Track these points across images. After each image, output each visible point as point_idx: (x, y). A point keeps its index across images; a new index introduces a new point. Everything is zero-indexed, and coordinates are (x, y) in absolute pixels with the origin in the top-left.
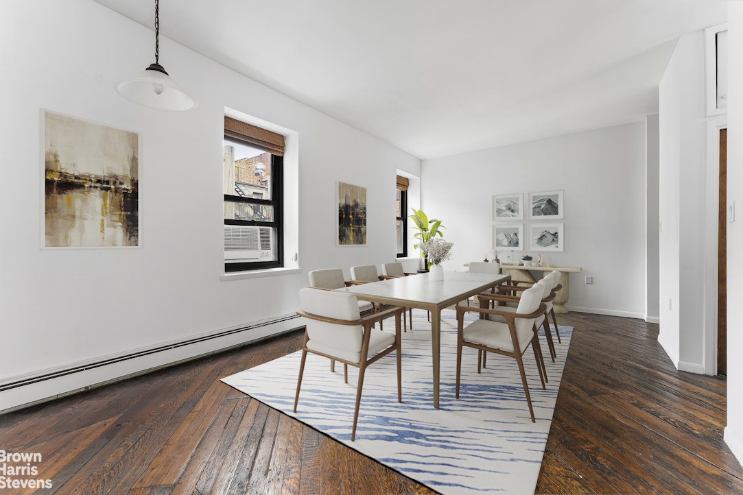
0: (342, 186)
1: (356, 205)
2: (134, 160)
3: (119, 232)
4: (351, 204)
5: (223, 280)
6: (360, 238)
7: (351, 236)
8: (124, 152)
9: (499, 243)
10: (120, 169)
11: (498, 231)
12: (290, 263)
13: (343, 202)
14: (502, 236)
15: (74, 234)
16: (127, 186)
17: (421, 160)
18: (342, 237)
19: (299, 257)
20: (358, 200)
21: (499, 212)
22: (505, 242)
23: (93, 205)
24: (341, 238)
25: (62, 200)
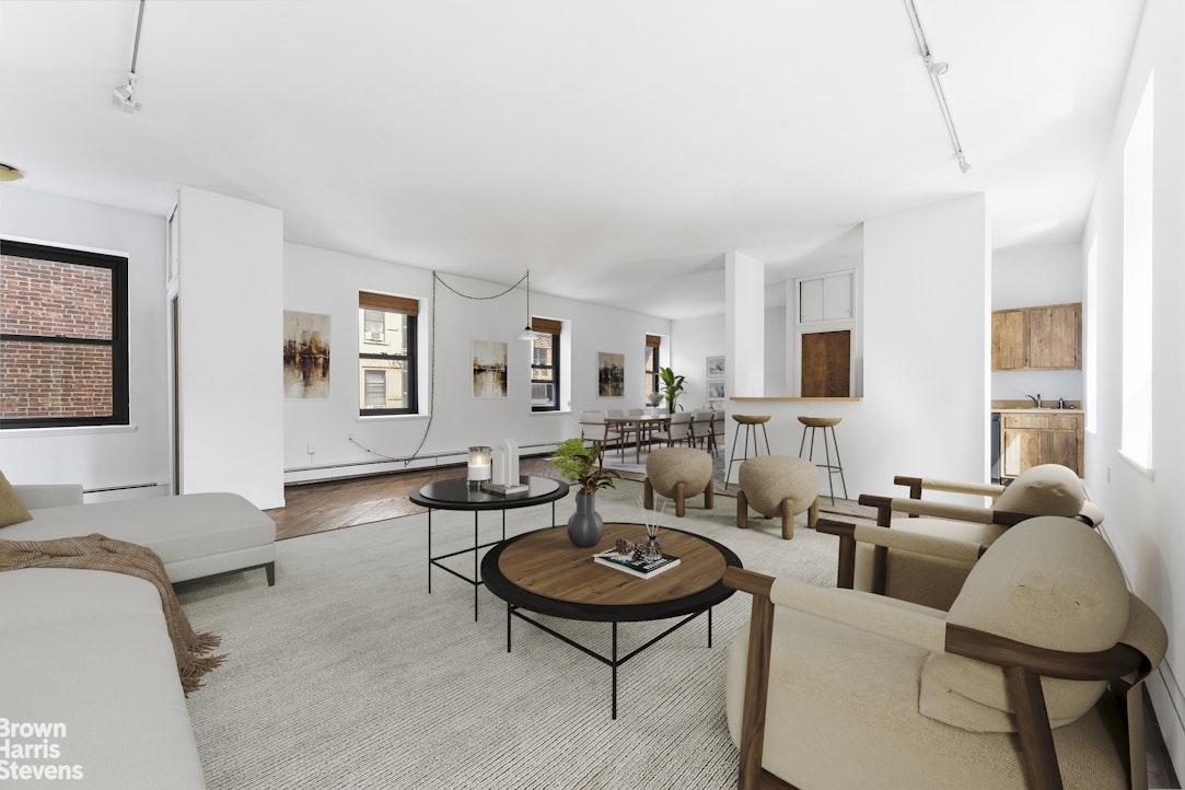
0: (601, 355)
1: (615, 368)
2: (506, 356)
3: (499, 390)
4: (610, 367)
5: (531, 415)
6: (618, 392)
7: (610, 390)
8: (501, 353)
9: (711, 395)
10: (500, 361)
11: (712, 385)
12: (565, 406)
13: (603, 366)
14: (713, 389)
15: (483, 392)
16: (503, 369)
17: (671, 321)
18: (602, 391)
19: (572, 404)
20: (616, 364)
21: (712, 370)
22: (716, 394)
23: (490, 379)
24: (600, 392)
25: (479, 376)
